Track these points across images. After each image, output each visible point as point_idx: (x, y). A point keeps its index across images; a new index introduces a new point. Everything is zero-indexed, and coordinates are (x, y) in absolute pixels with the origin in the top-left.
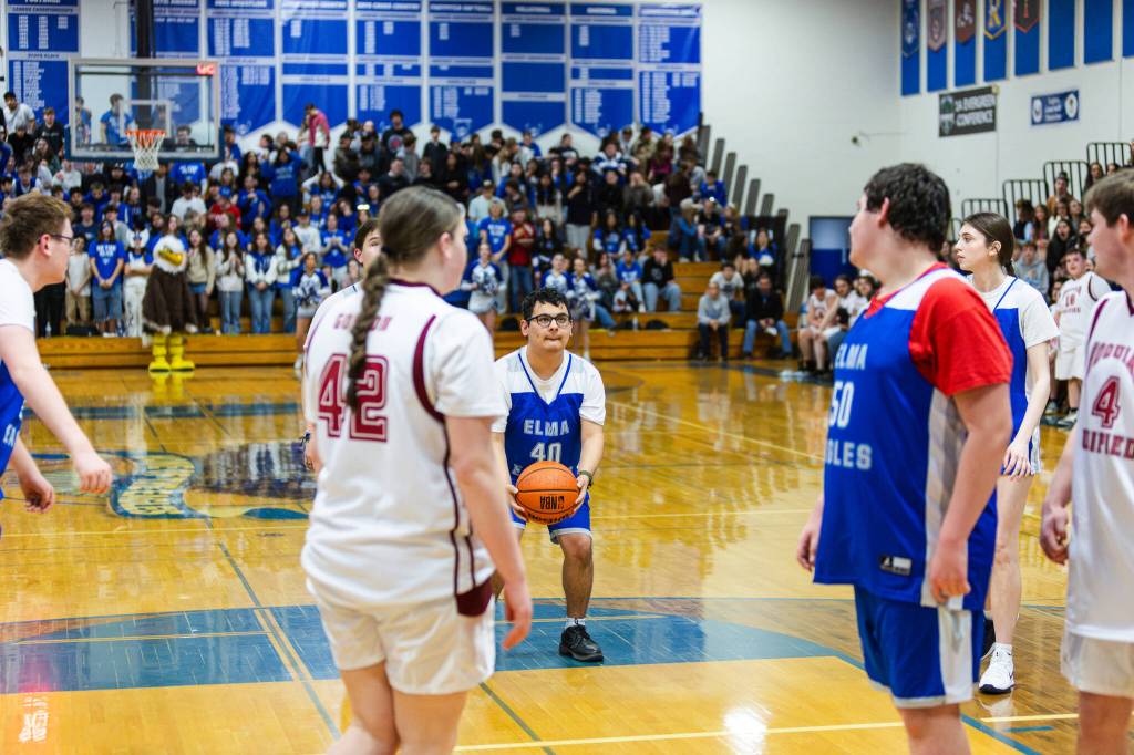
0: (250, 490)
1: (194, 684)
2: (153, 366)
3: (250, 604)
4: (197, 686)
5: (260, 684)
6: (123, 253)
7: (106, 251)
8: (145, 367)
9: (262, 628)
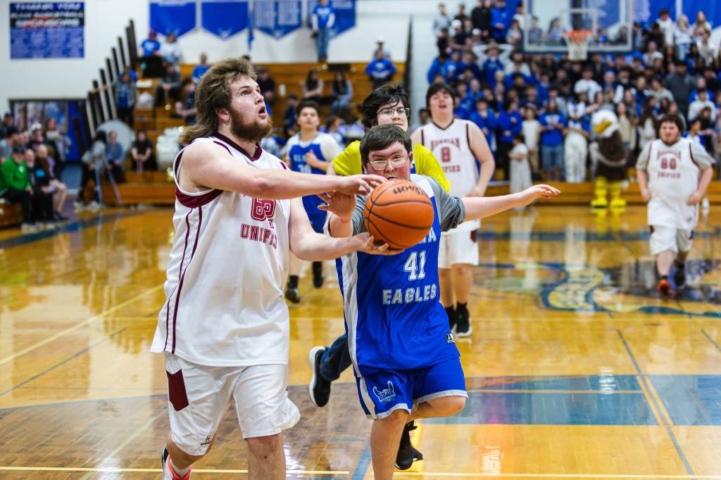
0: (646, 293)
1: (587, 424)
2: (595, 203)
3: (635, 372)
4: (589, 426)
5: (635, 426)
6: (565, 120)
7: (553, 120)
8: (588, 204)
9: (640, 389)
